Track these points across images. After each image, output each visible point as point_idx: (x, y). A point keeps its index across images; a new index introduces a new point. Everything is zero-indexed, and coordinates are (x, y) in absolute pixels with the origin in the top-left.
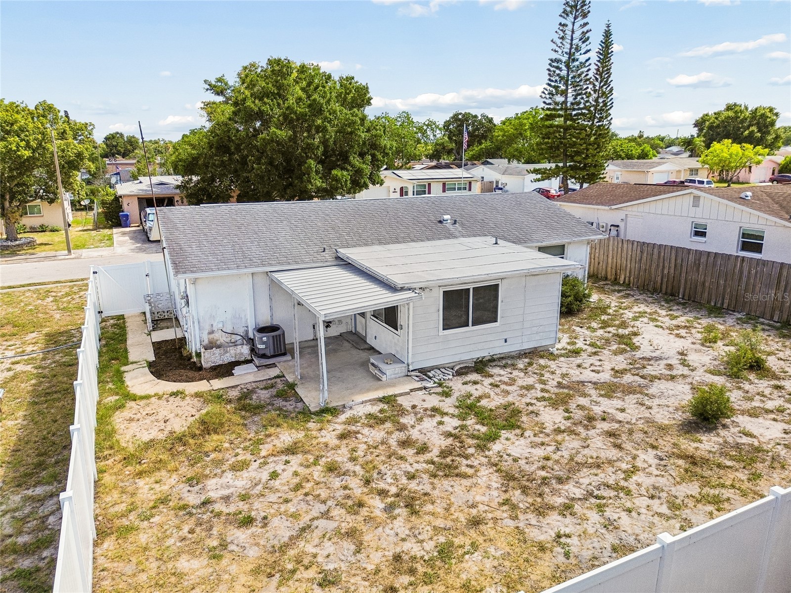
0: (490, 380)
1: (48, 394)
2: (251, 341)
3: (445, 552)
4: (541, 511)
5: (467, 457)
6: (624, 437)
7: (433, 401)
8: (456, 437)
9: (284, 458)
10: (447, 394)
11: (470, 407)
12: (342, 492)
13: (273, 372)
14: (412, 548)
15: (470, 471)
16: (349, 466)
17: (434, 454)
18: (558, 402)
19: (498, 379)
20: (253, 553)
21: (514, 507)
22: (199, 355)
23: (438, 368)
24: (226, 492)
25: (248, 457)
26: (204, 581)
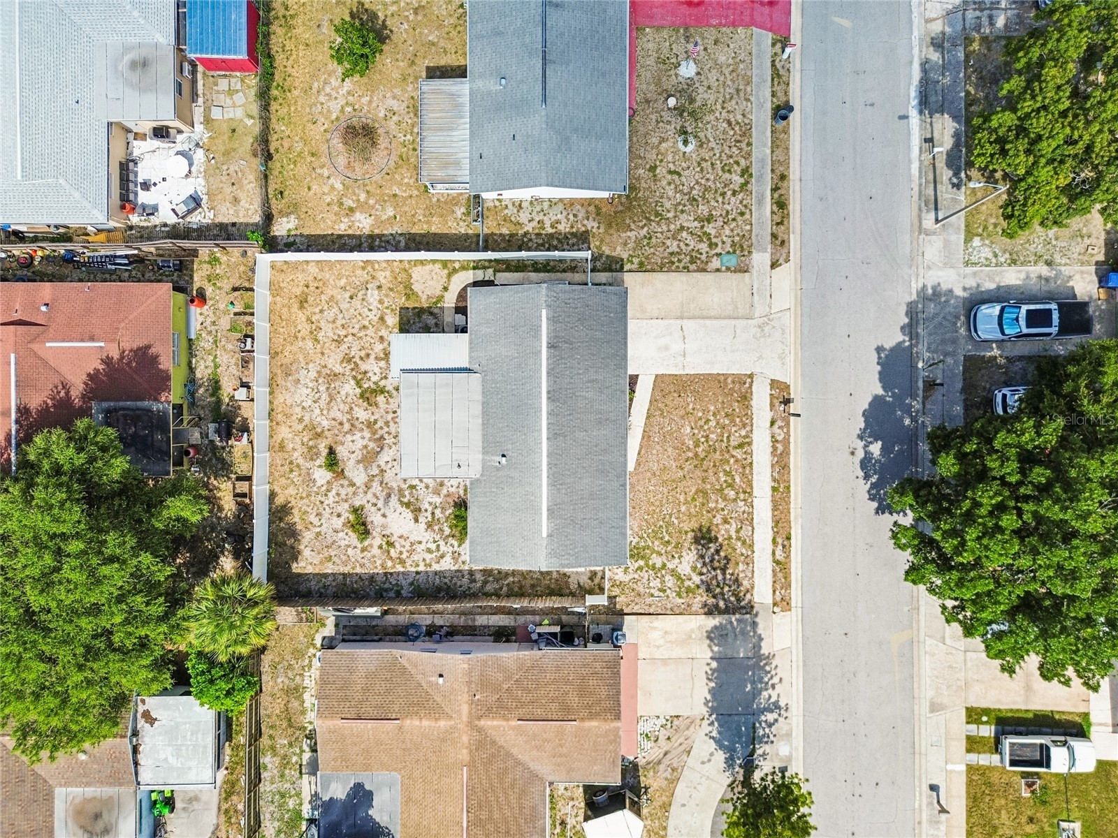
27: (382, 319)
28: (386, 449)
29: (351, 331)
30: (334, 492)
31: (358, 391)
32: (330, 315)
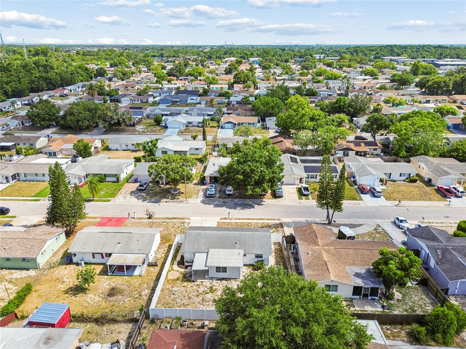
0: (220, 283)
4: (201, 304)
5: (202, 295)
7: (208, 284)
8: (204, 292)
11: (212, 287)
12: (184, 295)
14: (186, 303)
15: (200, 297)
16: (188, 291)
17: (198, 293)
19: (222, 283)
20: (172, 298)
21: (199, 303)
22: (185, 262)
23: (215, 278)
24: (174, 290)
25: (179, 286)
27: (184, 287)
29: (186, 295)
31: (210, 293)
32: (179, 301)
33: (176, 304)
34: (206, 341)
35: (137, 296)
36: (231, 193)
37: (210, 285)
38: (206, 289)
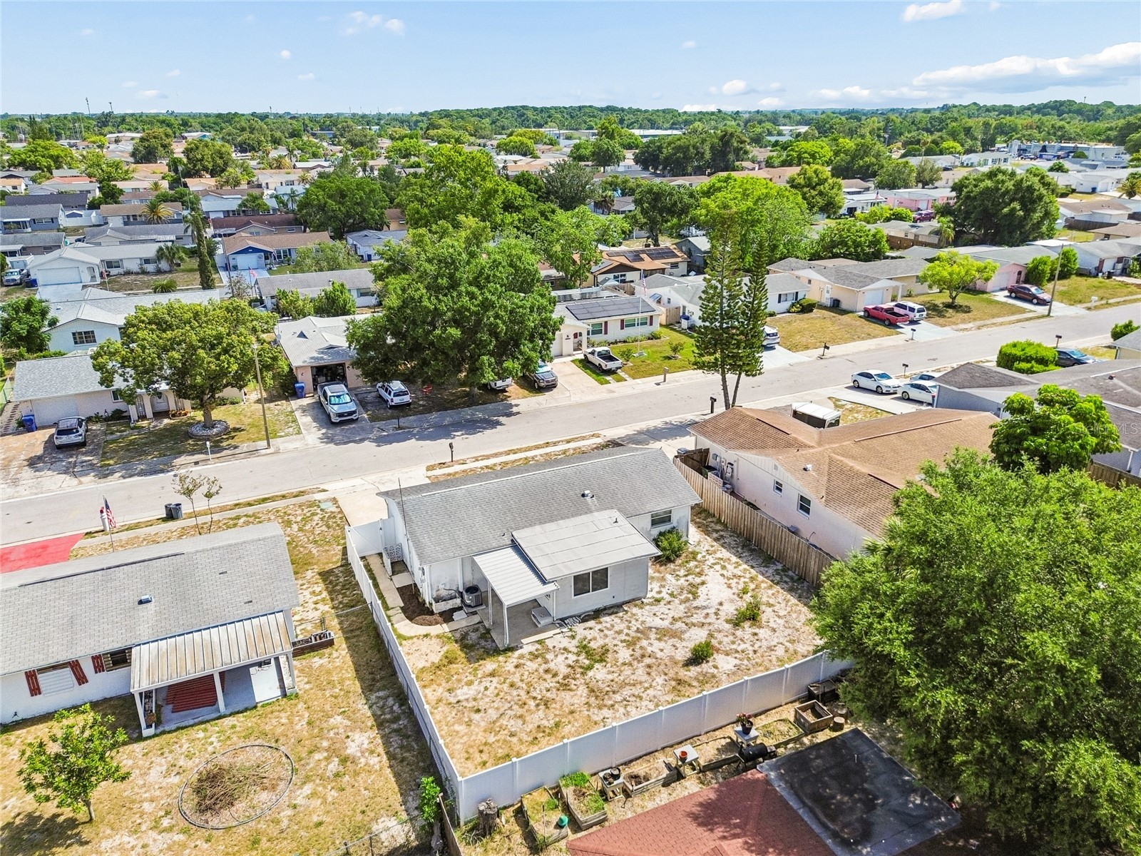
0: (599, 626)
1: (352, 631)
2: (461, 595)
3: (557, 725)
4: (600, 708)
5: (575, 679)
6: (655, 667)
7: (565, 642)
8: (572, 667)
9: (490, 679)
10: (573, 637)
11: (585, 647)
12: (516, 698)
13: (476, 619)
14: (545, 723)
15: (575, 687)
16: (520, 684)
17: (559, 678)
18: (630, 644)
19: (604, 625)
20: (483, 724)
21: (590, 706)
22: (431, 604)
23: (571, 617)
24: (466, 697)
25: (472, 678)
26: (466, 734)
27: (492, 674)
28: (648, 625)
29: (524, 696)
30: (734, 647)
31: (597, 666)
32: (514, 725)
33: (514, 740)
34: (793, 803)
35: (334, 766)
36: (407, 399)
37: (575, 642)
38: (572, 658)
